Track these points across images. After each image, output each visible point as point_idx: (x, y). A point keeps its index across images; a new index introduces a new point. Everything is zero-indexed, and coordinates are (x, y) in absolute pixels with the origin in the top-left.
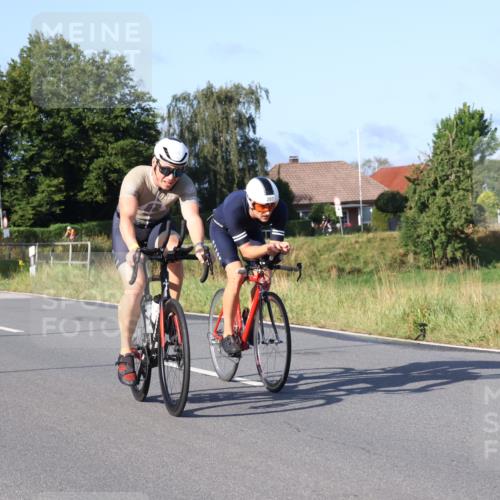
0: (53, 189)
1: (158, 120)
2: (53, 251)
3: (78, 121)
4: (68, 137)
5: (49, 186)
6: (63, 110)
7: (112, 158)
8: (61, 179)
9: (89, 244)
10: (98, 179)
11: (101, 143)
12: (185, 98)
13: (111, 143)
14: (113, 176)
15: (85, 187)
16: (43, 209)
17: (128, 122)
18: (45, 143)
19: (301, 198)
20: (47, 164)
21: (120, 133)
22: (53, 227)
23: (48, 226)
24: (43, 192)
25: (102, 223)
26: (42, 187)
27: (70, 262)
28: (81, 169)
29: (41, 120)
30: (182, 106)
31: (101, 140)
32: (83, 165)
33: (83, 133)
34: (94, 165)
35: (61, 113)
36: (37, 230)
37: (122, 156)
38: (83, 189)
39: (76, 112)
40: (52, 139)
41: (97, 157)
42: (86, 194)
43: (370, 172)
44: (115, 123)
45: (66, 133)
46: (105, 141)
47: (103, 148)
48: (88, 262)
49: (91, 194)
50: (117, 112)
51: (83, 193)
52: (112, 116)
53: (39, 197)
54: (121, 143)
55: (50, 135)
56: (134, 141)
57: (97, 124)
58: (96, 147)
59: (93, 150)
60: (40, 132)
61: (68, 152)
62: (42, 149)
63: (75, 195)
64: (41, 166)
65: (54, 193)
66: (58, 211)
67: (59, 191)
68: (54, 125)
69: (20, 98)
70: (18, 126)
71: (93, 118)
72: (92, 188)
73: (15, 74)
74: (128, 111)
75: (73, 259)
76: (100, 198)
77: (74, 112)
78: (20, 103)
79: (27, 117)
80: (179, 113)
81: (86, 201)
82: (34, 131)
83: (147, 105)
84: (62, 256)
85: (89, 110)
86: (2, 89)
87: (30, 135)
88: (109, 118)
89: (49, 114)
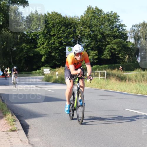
0: (94, 55)
1: (128, 33)
2: (94, 74)
3: (102, 34)
4: (99, 38)
5: (93, 54)
6: (97, 30)
7: (113, 45)
8: (97, 52)
9: (106, 72)
10: (108, 51)
11: (109, 40)
12: (136, 26)
13: (112, 40)
14: (113, 51)
15: (104, 54)
16: (91, 61)
17: (118, 33)
18: (92, 40)
20: (93, 47)
21: (115, 37)
22: (94, 67)
24: (91, 55)
25: (109, 65)
27: (99, 77)
29: (91, 33)
30: (135, 28)
31: (109, 39)
32: (103, 47)
33: (104, 37)
34: (107, 47)
35: (97, 31)
37: (116, 44)
38: (103, 55)
39: (101, 31)
40: (94, 39)
41: (108, 45)
42: (104, 56)
44: (114, 34)
46: (110, 39)
47: (110, 42)
48: (105, 77)
49: (106, 56)
50: (115, 30)
51: (103, 56)
52: (113, 31)
54: (116, 40)
55: (93, 38)
56: (120, 39)
57: (108, 34)
58: (108, 42)
59: (107, 42)
60: (90, 37)
61: (99, 43)
62: (91, 42)
63: (101, 57)
64: (91, 48)
65: (95, 56)
66: (96, 62)
67: (96, 55)
68: (95, 35)
69: (84, 26)
70: (84, 35)
71: (107, 32)
72: (106, 54)
73: (83, 19)
74: (118, 30)
75: (100, 77)
76: (109, 57)
77: (101, 30)
78: (85, 28)
79: (87, 32)
80: (134, 31)
81: (104, 59)
82: (89, 37)
83: (124, 28)
84: (97, 76)
85: (106, 30)
86: (79, 24)
87: (87, 38)
88: (112, 32)
89: (93, 31)
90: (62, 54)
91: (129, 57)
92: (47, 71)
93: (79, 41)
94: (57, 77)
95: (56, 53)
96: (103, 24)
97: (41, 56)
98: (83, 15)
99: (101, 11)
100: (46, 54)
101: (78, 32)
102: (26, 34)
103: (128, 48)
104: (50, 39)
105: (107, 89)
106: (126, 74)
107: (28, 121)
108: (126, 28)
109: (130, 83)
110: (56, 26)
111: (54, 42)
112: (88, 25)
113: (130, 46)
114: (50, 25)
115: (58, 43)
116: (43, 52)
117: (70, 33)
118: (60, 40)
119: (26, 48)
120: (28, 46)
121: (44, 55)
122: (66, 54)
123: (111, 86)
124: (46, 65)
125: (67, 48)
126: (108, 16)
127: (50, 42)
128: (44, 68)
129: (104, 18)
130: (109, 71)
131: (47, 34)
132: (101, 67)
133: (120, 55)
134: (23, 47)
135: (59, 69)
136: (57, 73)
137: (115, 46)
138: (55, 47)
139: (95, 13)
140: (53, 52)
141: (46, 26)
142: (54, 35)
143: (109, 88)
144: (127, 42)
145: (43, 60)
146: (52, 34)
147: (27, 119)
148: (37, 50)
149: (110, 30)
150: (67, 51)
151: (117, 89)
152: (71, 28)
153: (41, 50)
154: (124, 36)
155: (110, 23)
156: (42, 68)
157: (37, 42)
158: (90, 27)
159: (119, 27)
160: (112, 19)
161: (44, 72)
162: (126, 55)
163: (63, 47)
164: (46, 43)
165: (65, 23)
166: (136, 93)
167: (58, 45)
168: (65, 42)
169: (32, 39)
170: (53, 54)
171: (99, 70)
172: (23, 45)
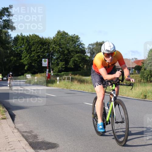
1: (86, 49)
2: (62, 78)
3: (68, 50)
5: (62, 64)
6: (65, 47)
7: (76, 58)
8: (64, 62)
9: (70, 77)
10: (72, 62)
11: (73, 55)
13: (75, 54)
14: (76, 62)
15: (69, 64)
16: (60, 69)
17: (79, 50)
19: (117, 67)
21: (77, 52)
22: (62, 73)
23: (61, 73)
25: (73, 72)
26: (60, 64)
28: (68, 60)
29: (60, 50)
30: (91, 46)
33: (69, 52)
34: (71, 59)
36: (59, 74)
37: (78, 57)
43: (133, 61)
44: (76, 50)
45: (66, 52)
48: (70, 81)
50: (77, 48)
51: (69, 66)
53: (59, 66)
54: (78, 54)
55: (62, 53)
56: (80, 54)
58: (72, 56)
60: (60, 52)
61: (66, 56)
62: (60, 56)
63: (67, 66)
64: (60, 60)
66: (63, 70)
67: (64, 65)
68: (63, 51)
69: (55, 44)
70: (55, 51)
71: (71, 49)
72: (71, 64)
73: (54, 39)
74: (79, 47)
75: (67, 80)
76: (72, 67)
77: (67, 48)
78: (56, 46)
79: (57, 49)
80: (90, 48)
81: (70, 67)
82: (58, 52)
83: (83, 46)
84: (64, 79)
85: (71, 47)
86: (52, 42)
87: (58, 53)
88: (75, 49)
89: (62, 48)
90: (39, 64)
91: (87, 66)
92: (29, 76)
93: (51, 55)
94: (36, 80)
95: (35, 63)
96: (68, 43)
97: (25, 65)
98: (55, 36)
99: (67, 34)
100: (28, 64)
101: (51, 49)
102: (14, 50)
103: (86, 60)
104: (31, 53)
105: (72, 89)
106: (85, 78)
107: (15, 112)
108: (85, 46)
109: (88, 84)
110: (35, 44)
111: (34, 55)
112: (58, 43)
113: (88, 59)
114: (31, 44)
115: (37, 56)
116: (26, 63)
117: (45, 49)
118: (38, 54)
119: (14, 60)
120: (15, 59)
121: (27, 65)
122: (43, 64)
123: (74, 86)
124: (28, 72)
125: (43, 60)
126: (72, 37)
127: (31, 56)
128: (26, 74)
129: (69, 39)
130: (73, 76)
131: (29, 49)
132: (67, 74)
133: (80, 65)
134: (12, 59)
135: (37, 75)
136: (36, 78)
137: (77, 59)
138: (34, 59)
139: (63, 35)
140: (33, 63)
141: (28, 44)
142: (34, 51)
143: (73, 88)
144: (85, 56)
145: (26, 68)
146: (32, 49)
147: (14, 110)
148: (22, 61)
149: (74, 48)
150: (43, 62)
151: (78, 88)
152: (46, 46)
153: (24, 61)
154: (83, 52)
155: (73, 42)
156: (25, 74)
157: (21, 55)
158: (60, 45)
159: (80, 45)
160: (75, 39)
161: (27, 77)
162: (85, 65)
163: (40, 59)
164: (28, 56)
165: (42, 42)
166: (91, 91)
167: (36, 57)
168: (42, 56)
169: (18, 53)
170: (33, 64)
171: (66, 76)
172: (11, 58)
